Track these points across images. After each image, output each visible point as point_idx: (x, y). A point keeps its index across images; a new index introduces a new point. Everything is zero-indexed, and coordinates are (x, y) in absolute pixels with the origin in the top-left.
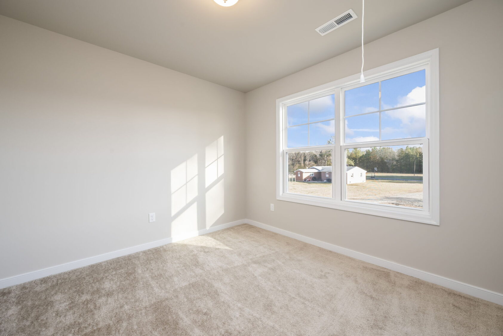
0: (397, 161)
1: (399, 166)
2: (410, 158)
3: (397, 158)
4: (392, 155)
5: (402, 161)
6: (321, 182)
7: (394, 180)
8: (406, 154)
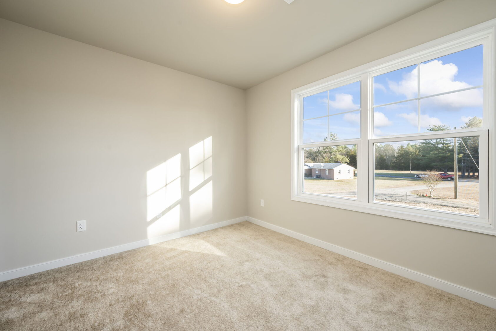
0: (396, 158)
1: (398, 163)
2: (409, 155)
3: (396, 155)
4: (391, 152)
5: (401, 158)
6: (310, 178)
7: (393, 177)
8: (405, 152)
